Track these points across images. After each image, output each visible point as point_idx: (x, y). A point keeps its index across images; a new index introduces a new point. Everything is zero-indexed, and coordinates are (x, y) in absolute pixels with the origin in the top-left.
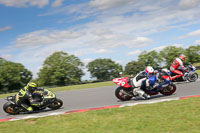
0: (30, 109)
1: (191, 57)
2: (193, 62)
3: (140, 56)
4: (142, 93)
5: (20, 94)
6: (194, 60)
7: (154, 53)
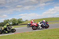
0: (7, 32)
1: (19, 22)
2: (19, 23)
3: (4, 21)
4: (41, 27)
5: (4, 27)
6: (20, 22)
7: (8, 20)
